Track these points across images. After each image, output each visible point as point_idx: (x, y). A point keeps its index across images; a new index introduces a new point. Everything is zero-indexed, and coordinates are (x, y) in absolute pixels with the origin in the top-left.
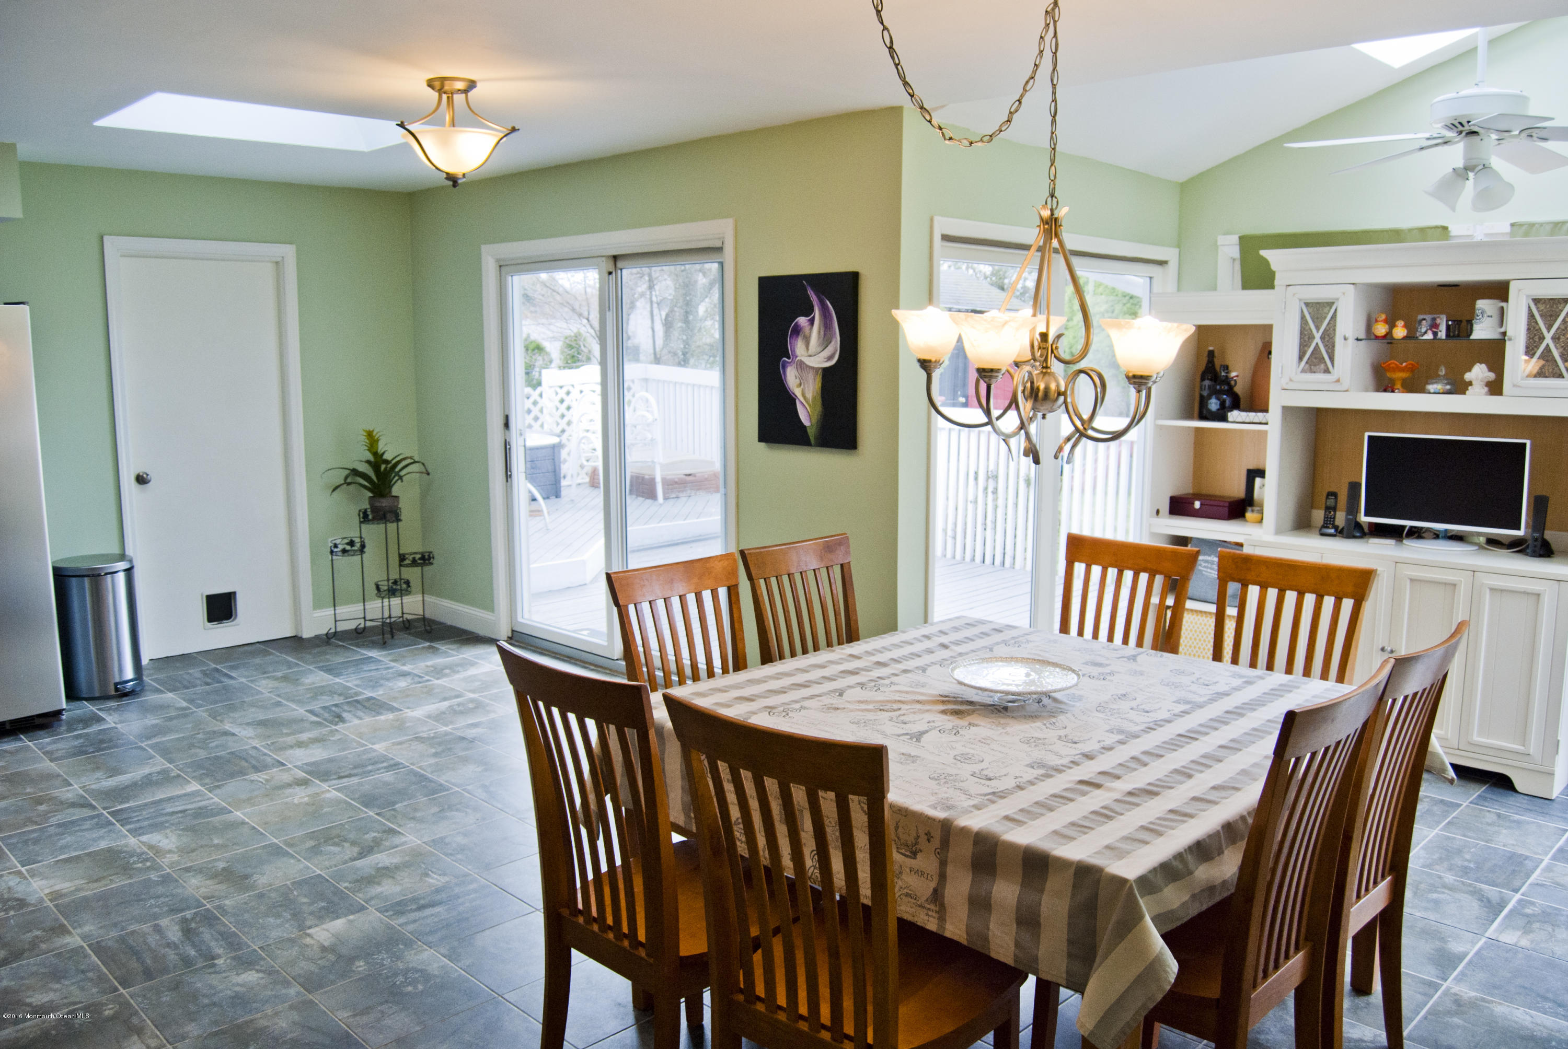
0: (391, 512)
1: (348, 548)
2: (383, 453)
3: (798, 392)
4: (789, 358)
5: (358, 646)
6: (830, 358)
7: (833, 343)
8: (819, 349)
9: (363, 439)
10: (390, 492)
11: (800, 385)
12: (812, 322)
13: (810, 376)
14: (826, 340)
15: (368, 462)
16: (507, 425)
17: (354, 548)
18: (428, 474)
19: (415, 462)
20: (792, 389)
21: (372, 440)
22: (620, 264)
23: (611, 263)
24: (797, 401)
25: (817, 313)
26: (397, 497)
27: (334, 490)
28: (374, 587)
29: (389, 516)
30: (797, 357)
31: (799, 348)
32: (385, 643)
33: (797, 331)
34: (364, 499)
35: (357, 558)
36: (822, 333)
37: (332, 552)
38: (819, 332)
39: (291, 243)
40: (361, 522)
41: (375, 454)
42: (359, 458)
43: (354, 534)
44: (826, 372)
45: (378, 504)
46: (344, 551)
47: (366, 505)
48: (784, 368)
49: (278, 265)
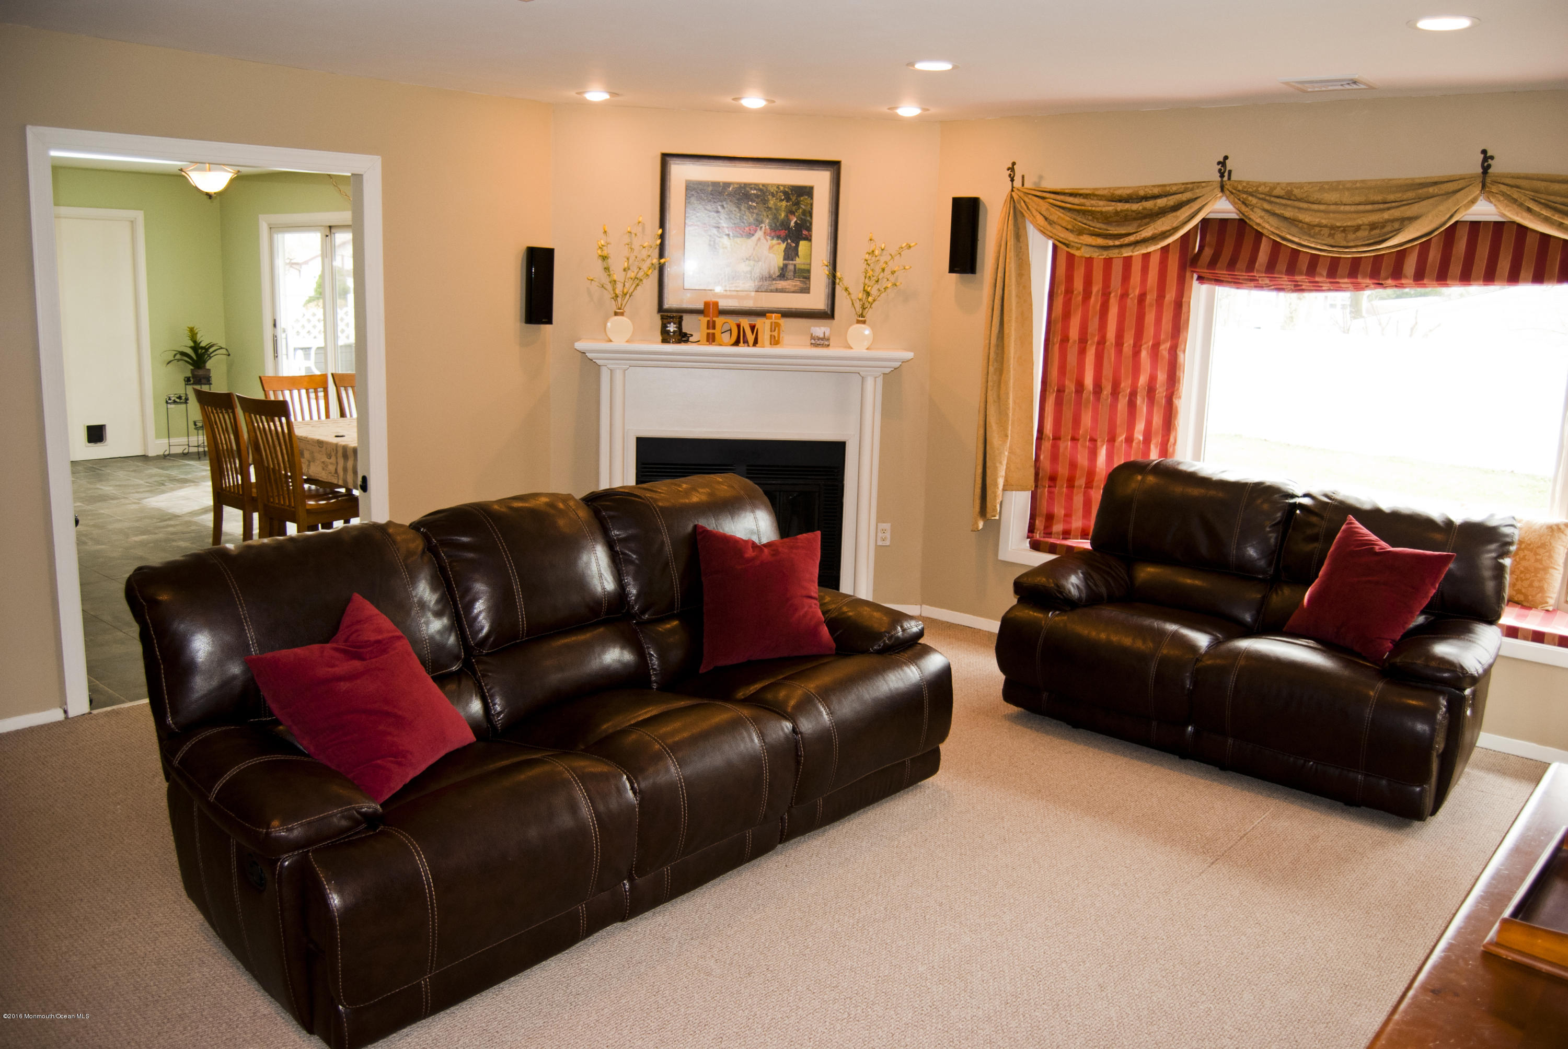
0: (204, 378)
1: (178, 400)
2: (200, 342)
5: (182, 459)
9: (187, 333)
10: (205, 366)
15: (191, 347)
16: (275, 325)
17: (182, 400)
18: (229, 355)
19: (222, 348)
21: (193, 334)
22: (333, 231)
23: (328, 229)
26: (209, 370)
27: (168, 363)
28: (193, 423)
29: (203, 381)
32: (199, 458)
34: (188, 370)
35: (184, 406)
37: (167, 402)
39: (141, 210)
40: (186, 385)
41: (195, 342)
42: (185, 345)
43: (181, 392)
45: (196, 373)
46: (175, 402)
47: (189, 375)
49: (132, 223)
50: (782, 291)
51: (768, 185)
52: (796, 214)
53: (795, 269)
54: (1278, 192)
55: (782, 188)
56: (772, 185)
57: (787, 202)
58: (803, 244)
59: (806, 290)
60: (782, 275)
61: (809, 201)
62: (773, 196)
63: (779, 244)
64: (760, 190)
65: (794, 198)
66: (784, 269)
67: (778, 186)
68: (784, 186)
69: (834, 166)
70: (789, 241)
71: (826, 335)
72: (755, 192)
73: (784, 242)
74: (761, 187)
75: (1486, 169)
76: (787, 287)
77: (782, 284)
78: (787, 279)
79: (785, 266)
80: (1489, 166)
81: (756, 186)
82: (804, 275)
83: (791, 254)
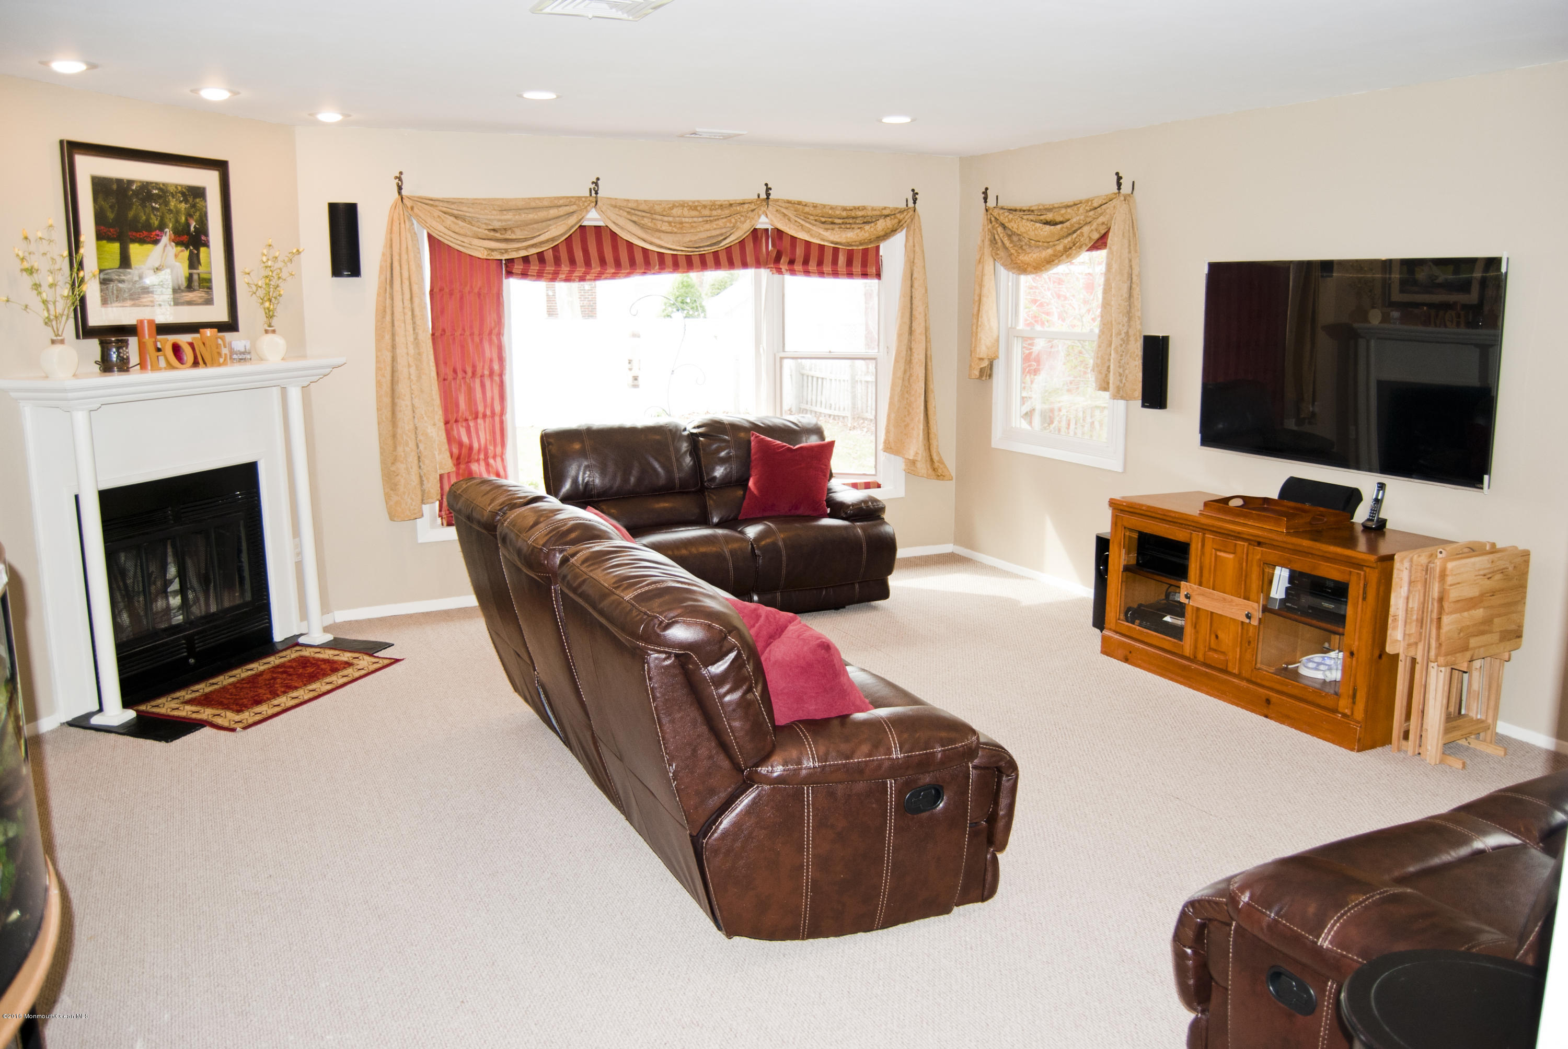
50: (190, 303)
51: (167, 184)
52: (195, 217)
53: (199, 278)
54: (642, 207)
55: (180, 188)
56: (172, 185)
57: (186, 203)
58: (203, 249)
59: (209, 302)
60: (190, 287)
61: (202, 203)
62: (173, 197)
63: (182, 251)
64: (160, 189)
65: (191, 199)
66: (190, 279)
67: (176, 186)
68: (181, 186)
69: (221, 166)
70: (191, 248)
71: (247, 348)
72: (157, 191)
73: (187, 249)
74: (161, 186)
75: (768, 195)
76: (195, 299)
77: (190, 296)
78: (194, 290)
79: (191, 275)
80: (770, 194)
81: (157, 185)
82: (206, 284)
83: (194, 262)
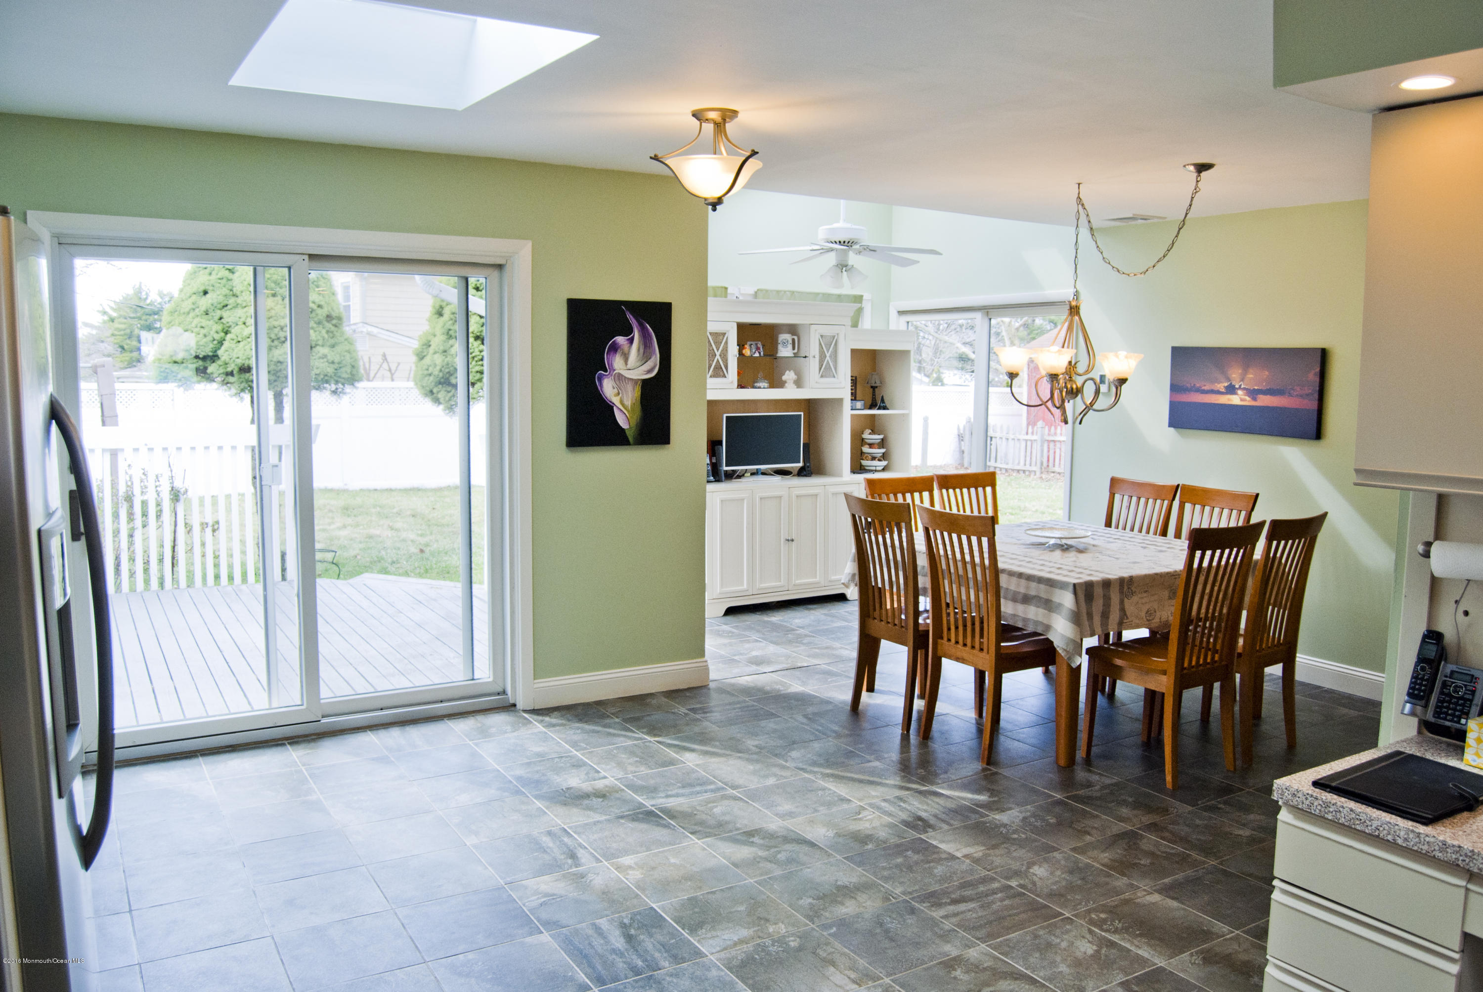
3: (616, 401)
4: (606, 371)
6: (649, 371)
7: (653, 359)
8: (639, 364)
11: (619, 394)
12: (631, 341)
13: (629, 387)
14: (645, 356)
20: (609, 398)
24: (615, 409)
25: (636, 334)
30: (615, 370)
31: (617, 362)
33: (615, 348)
36: (642, 351)
38: (639, 350)
44: (645, 383)
48: (600, 379)
